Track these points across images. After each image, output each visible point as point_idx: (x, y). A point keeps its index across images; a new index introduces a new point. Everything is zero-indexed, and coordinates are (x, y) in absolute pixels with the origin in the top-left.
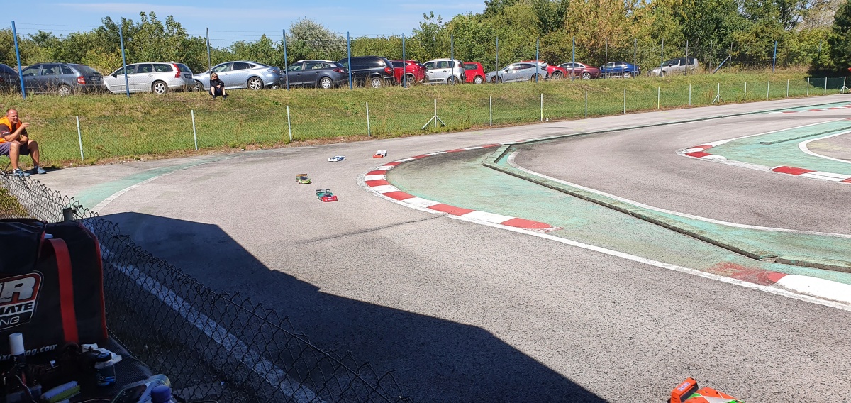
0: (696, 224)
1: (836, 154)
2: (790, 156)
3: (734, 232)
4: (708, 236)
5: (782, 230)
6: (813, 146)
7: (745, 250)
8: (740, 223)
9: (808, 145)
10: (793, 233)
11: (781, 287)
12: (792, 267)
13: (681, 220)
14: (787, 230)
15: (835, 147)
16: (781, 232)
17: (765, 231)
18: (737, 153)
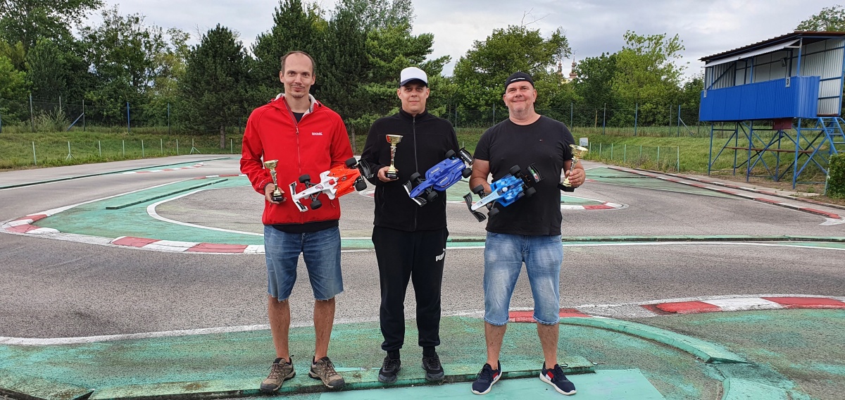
1: (182, 217)
2: (137, 222)
3: (34, 357)
5: (108, 337)
6: (162, 209)
9: (157, 208)
10: (122, 340)
14: (115, 336)
15: (183, 209)
16: (106, 341)
17: (84, 344)
18: (75, 223)
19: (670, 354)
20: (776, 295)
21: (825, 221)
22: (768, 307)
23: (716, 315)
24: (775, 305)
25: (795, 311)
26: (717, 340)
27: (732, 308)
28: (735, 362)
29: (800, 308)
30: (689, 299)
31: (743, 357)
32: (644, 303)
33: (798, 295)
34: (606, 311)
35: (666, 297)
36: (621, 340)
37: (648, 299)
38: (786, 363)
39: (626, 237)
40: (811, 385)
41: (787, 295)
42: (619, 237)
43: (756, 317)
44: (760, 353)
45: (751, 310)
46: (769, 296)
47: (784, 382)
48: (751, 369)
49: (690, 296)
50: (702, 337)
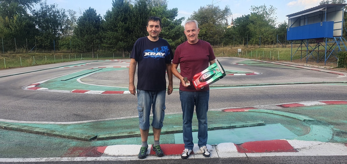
0: (47, 127)
1: (93, 82)
2: (76, 85)
3: (68, 127)
4: (57, 133)
5: (90, 121)
6: (83, 80)
7: (79, 137)
8: (69, 121)
9: (81, 80)
10: (96, 122)
11: (107, 155)
12: (106, 141)
13: (38, 126)
14: (93, 120)
15: (91, 80)
16: (90, 122)
17: (83, 123)
18: (52, 86)
19: (289, 119)
20: (324, 101)
21: (339, 76)
22: (321, 104)
23: (303, 107)
24: (324, 104)
25: (331, 105)
26: (305, 115)
27: (309, 105)
28: (313, 121)
29: (333, 104)
30: (293, 103)
31: (315, 119)
32: (277, 105)
33: (332, 100)
34: (264, 107)
35: (284, 102)
36: (272, 116)
37: (278, 104)
38: (330, 120)
39: (265, 84)
40: (340, 126)
41: (328, 101)
42: (262, 84)
43: (317, 107)
44: (321, 118)
45: (316, 105)
46: (321, 101)
47: (330, 126)
48: (319, 122)
49: (293, 102)
50: (300, 114)
